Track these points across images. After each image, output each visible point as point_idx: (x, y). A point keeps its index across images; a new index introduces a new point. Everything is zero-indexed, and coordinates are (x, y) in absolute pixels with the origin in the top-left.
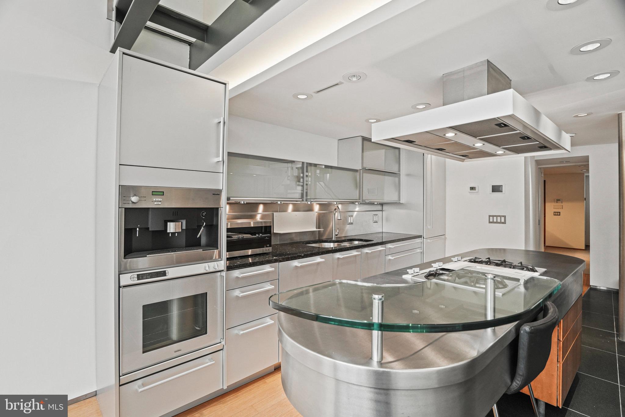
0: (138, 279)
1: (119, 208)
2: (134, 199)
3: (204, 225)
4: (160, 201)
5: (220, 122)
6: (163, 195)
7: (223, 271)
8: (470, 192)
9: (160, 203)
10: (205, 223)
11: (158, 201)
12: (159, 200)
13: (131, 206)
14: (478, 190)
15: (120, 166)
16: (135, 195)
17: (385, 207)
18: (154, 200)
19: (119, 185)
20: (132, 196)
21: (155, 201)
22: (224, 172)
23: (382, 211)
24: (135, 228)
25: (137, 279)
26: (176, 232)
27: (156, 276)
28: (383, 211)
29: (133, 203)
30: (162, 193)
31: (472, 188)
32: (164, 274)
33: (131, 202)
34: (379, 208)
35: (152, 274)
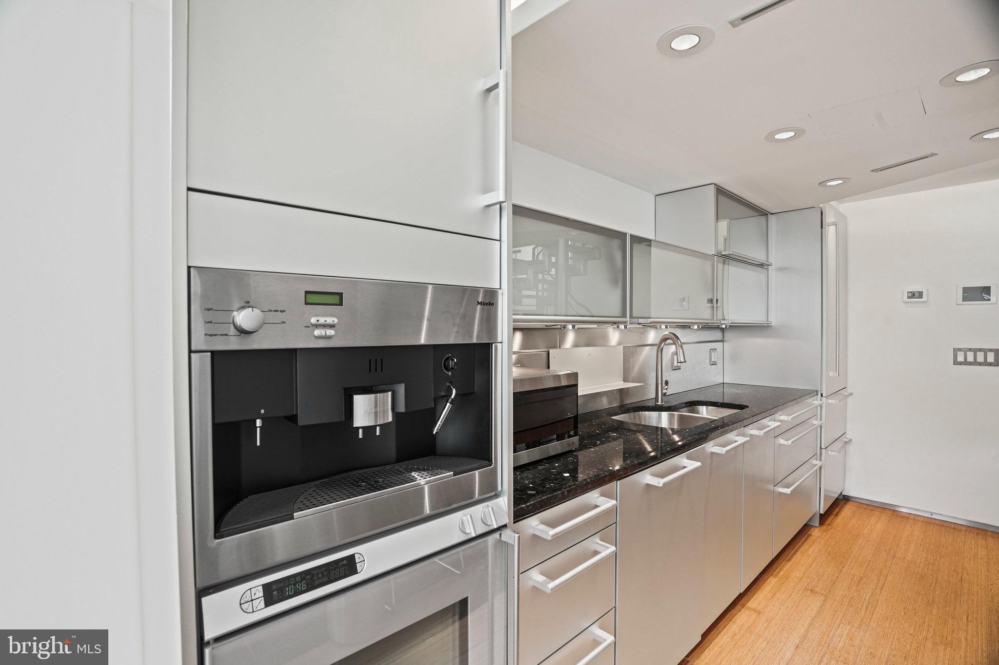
0: (269, 602)
1: (190, 351)
2: (244, 318)
3: (453, 396)
4: (332, 326)
5: (496, 86)
6: (341, 304)
7: (505, 526)
8: (906, 303)
9: (330, 332)
10: (454, 391)
11: (325, 326)
12: (330, 320)
13: (234, 344)
14: (928, 296)
15: (190, 193)
16: (247, 305)
17: (728, 335)
18: (313, 320)
19: (189, 268)
20: (236, 305)
21: (317, 326)
22: (505, 238)
23: (722, 341)
24: (249, 421)
25: (262, 604)
26: (378, 425)
27: (325, 579)
28: (725, 341)
29: (242, 332)
30: (336, 299)
31: (912, 295)
32: (349, 566)
33: (232, 331)
34: (717, 335)
35: (313, 575)
